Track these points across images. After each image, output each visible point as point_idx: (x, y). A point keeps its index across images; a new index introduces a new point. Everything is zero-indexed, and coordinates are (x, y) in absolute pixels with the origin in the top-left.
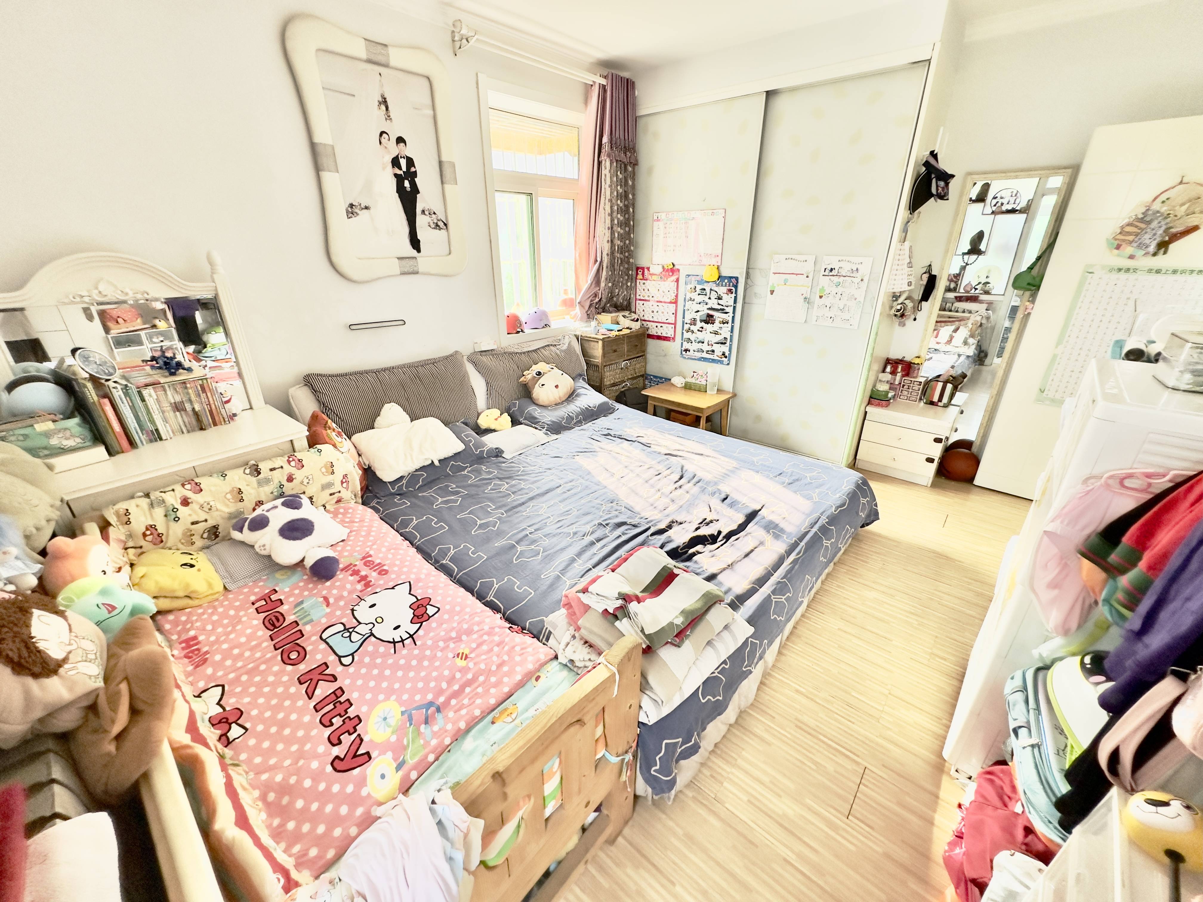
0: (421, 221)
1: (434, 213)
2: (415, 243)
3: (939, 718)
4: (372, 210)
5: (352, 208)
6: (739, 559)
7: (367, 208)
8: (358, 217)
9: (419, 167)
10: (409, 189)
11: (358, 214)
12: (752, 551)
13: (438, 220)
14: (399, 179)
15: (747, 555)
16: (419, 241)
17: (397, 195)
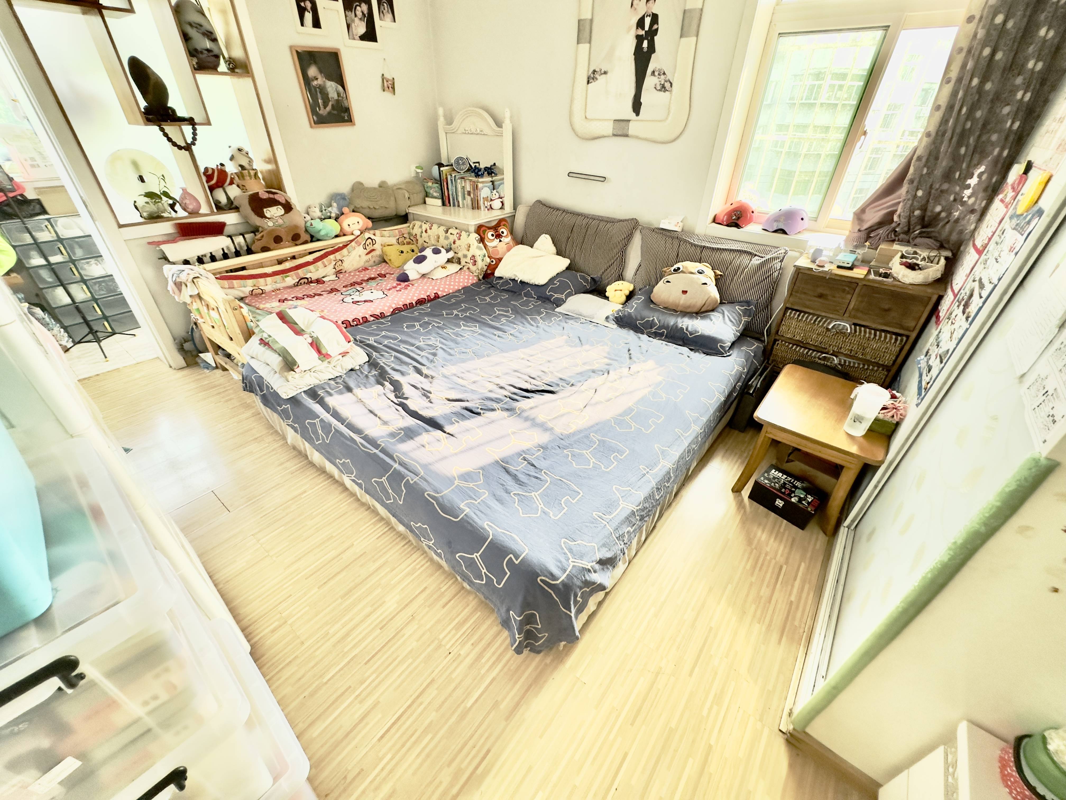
0: (650, 81)
1: (664, 74)
2: (637, 106)
3: (228, 582)
4: (609, 74)
5: (594, 74)
6: (367, 406)
7: (605, 73)
8: (597, 82)
9: (662, 25)
10: (645, 50)
11: (597, 79)
12: (376, 415)
13: (666, 81)
14: (640, 39)
15: (371, 412)
16: (641, 104)
17: (633, 57)
